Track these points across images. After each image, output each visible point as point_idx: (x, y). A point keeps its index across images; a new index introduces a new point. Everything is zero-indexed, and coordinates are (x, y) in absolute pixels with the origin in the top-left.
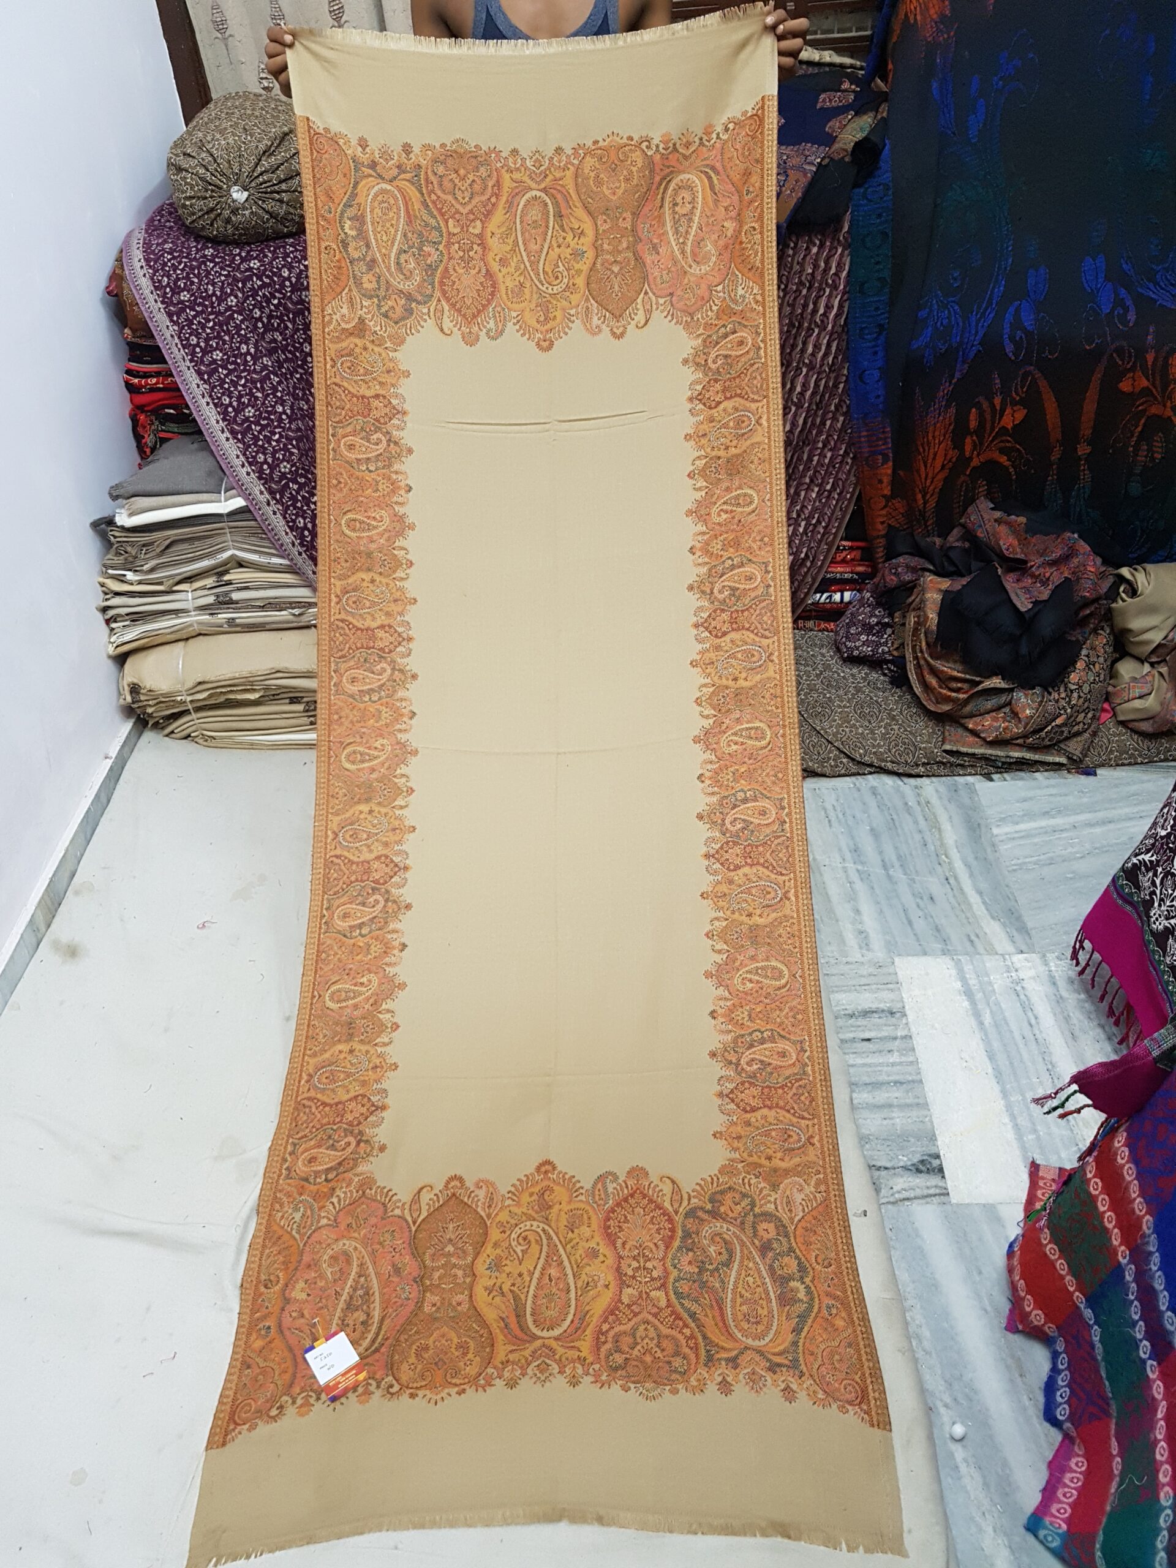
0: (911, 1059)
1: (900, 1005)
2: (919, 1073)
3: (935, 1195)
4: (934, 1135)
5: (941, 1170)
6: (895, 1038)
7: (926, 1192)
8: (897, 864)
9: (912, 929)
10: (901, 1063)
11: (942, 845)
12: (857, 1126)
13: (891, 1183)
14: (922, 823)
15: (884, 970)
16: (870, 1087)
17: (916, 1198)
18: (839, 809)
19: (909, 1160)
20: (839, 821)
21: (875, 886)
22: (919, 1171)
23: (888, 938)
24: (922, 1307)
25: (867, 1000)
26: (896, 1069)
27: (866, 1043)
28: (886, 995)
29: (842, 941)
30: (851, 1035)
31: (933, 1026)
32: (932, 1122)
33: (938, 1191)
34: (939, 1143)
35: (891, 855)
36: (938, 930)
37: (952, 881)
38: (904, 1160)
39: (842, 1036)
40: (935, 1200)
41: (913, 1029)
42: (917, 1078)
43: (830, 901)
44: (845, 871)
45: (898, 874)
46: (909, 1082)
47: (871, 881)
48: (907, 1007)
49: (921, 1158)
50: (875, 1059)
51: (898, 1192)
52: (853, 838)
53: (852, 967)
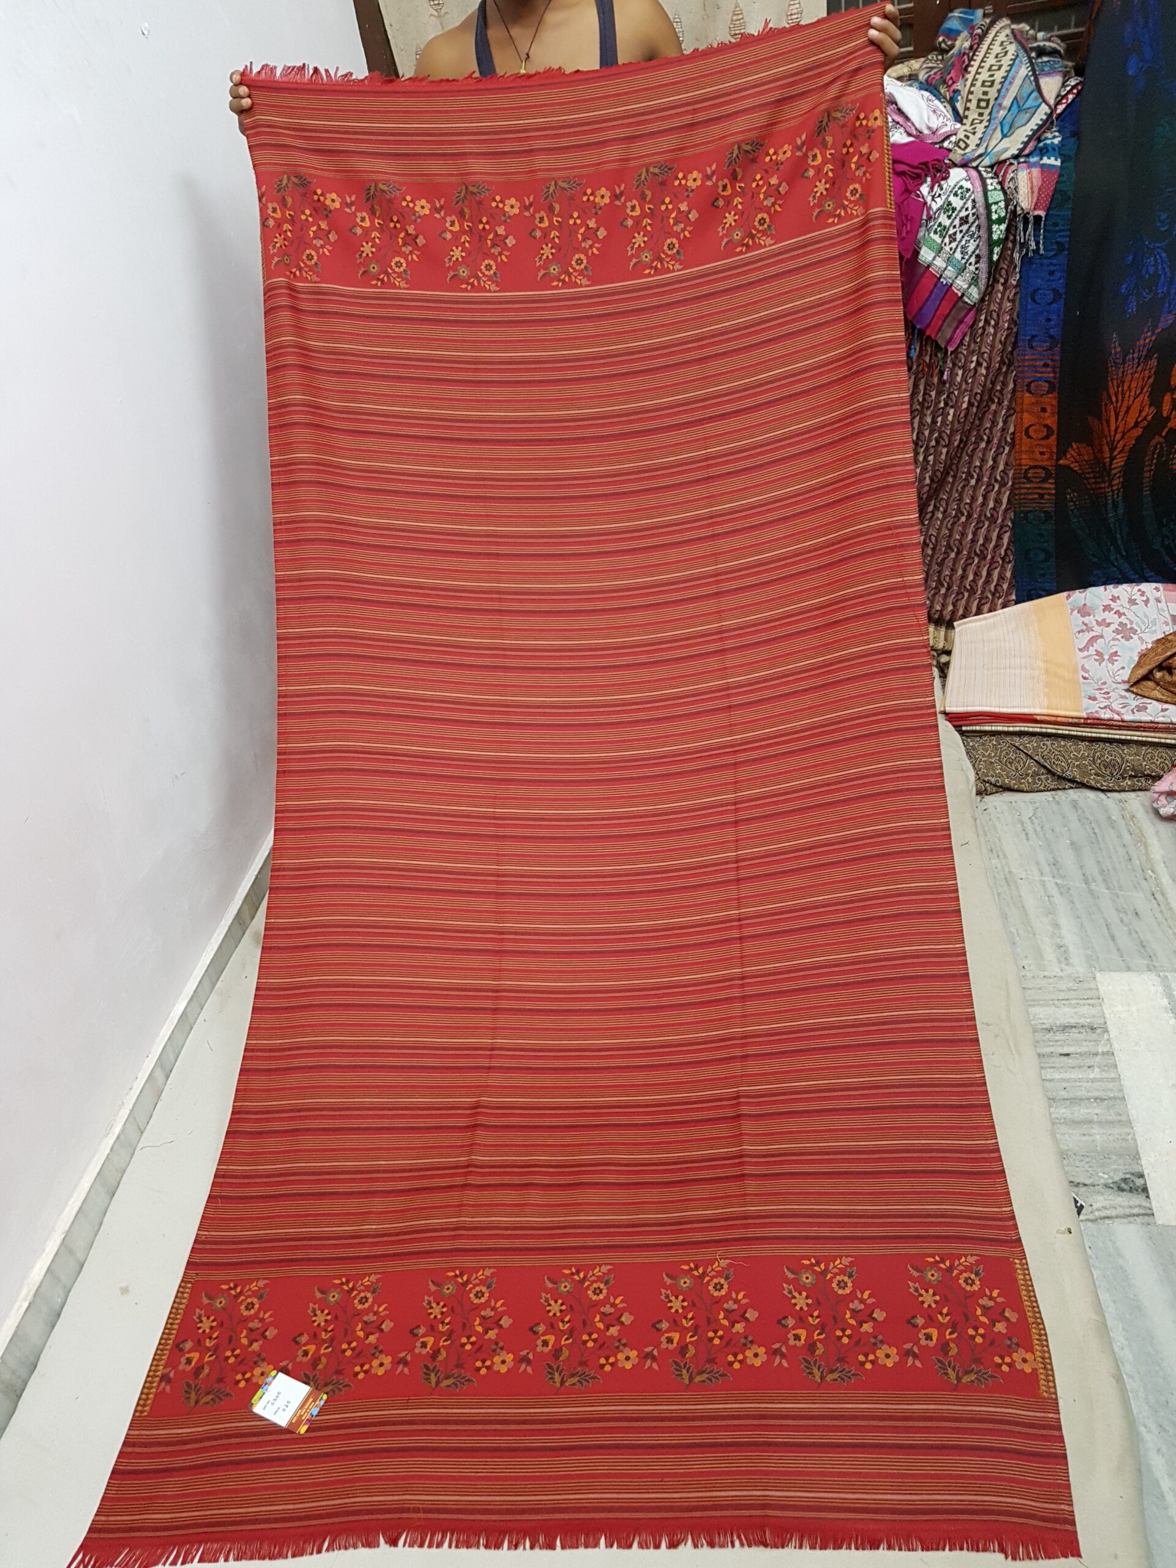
0: (1113, 1075)
1: (1101, 1021)
2: (1121, 1090)
3: (1138, 1215)
4: (1138, 1153)
5: (1145, 1190)
6: (1096, 1054)
7: (1128, 1211)
8: (1099, 878)
9: (1116, 944)
10: (1101, 1080)
11: (1149, 860)
12: (1056, 1141)
13: (1090, 1201)
14: (1127, 836)
15: (1086, 985)
16: (1068, 1103)
17: (1117, 1217)
18: (1036, 822)
19: (1111, 1177)
20: (1037, 835)
21: (1075, 900)
22: (1123, 1190)
23: (1089, 952)
24: (1123, 1329)
25: (1065, 1015)
26: (1096, 1085)
27: (1065, 1058)
28: (1085, 1010)
29: (1039, 954)
30: (1049, 1050)
31: (1137, 1044)
32: (1135, 1140)
33: (1142, 1211)
34: (1143, 1162)
35: (1092, 869)
36: (1144, 947)
37: (1158, 896)
38: (1104, 1178)
39: (1039, 1051)
40: (1139, 1220)
41: (1116, 1046)
42: (1120, 1095)
43: (1027, 915)
44: (1043, 884)
45: (1101, 889)
46: (1110, 1098)
47: (1071, 895)
48: (1109, 1023)
49: (1123, 1176)
50: (1074, 1075)
51: (1098, 1210)
52: (1052, 852)
53: (1050, 980)
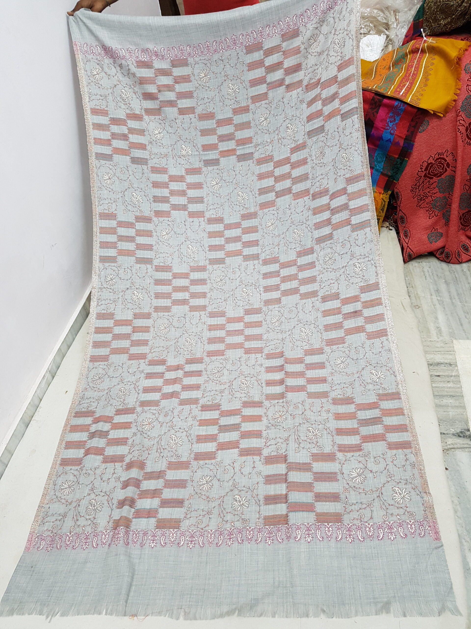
0: (459, 386)
1: (455, 361)
2: (462, 393)
3: (467, 448)
4: (467, 421)
5: (470, 437)
6: (452, 376)
7: (462, 446)
8: (456, 297)
9: (463, 327)
10: (453, 388)
13: (446, 441)
15: (448, 345)
16: (438, 397)
17: (457, 448)
18: (430, 271)
19: (455, 431)
20: (430, 277)
21: (446, 307)
22: (460, 437)
23: (450, 330)
25: (438, 358)
26: (451, 390)
27: (438, 377)
28: (448, 356)
29: (428, 331)
30: (433, 374)
32: (467, 415)
33: (468, 446)
34: (470, 424)
35: (454, 293)
38: (452, 431)
40: (467, 450)
41: (460, 373)
43: (424, 313)
44: (432, 299)
45: (458, 303)
46: (457, 396)
47: (444, 305)
48: (458, 362)
49: (461, 431)
50: (441, 385)
51: (449, 445)
52: (436, 285)
53: (433, 343)
